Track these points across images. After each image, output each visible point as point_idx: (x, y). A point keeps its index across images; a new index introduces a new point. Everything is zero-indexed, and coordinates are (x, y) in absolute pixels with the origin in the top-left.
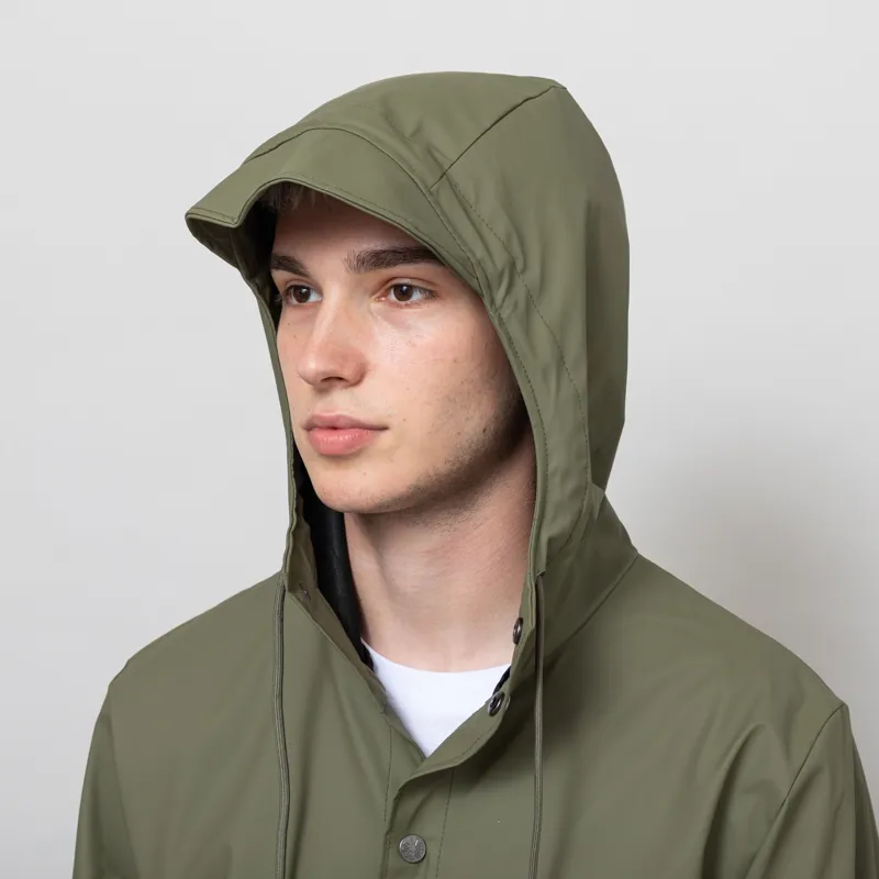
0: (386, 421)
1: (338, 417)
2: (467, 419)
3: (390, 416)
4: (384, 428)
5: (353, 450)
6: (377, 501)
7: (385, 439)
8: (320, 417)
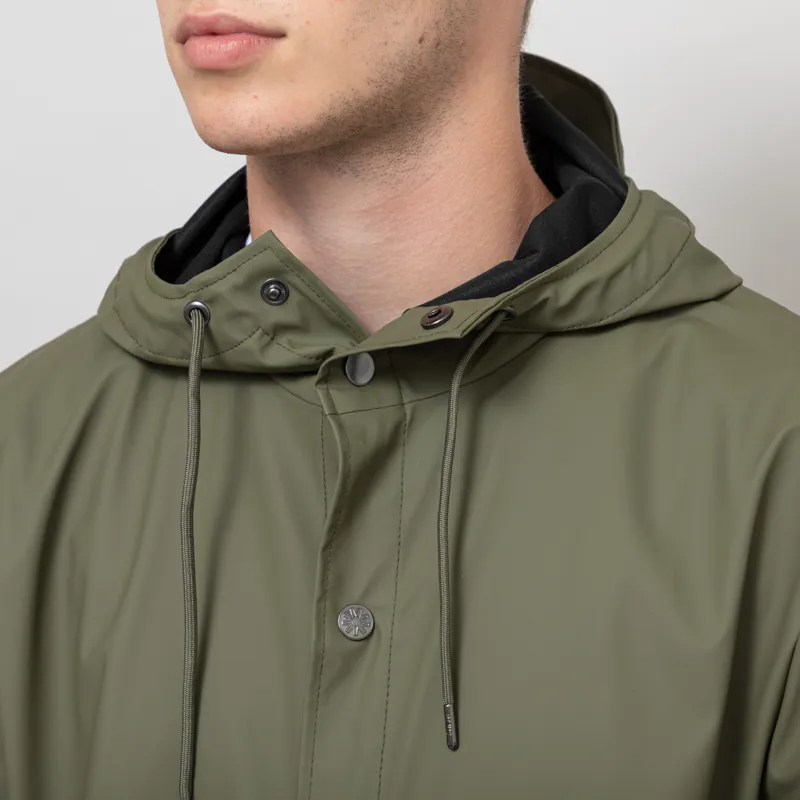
0: (282, 23)
1: (218, 18)
2: (396, 23)
3: (288, 16)
4: (280, 35)
5: (239, 63)
6: (275, 135)
7: (283, 49)
8: (195, 19)
